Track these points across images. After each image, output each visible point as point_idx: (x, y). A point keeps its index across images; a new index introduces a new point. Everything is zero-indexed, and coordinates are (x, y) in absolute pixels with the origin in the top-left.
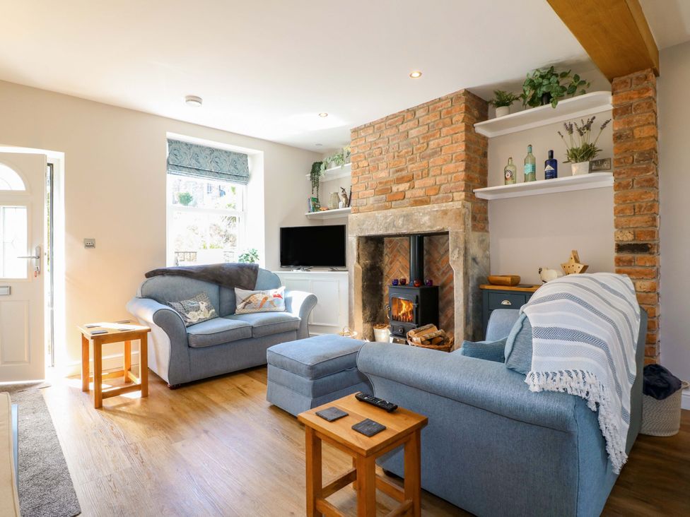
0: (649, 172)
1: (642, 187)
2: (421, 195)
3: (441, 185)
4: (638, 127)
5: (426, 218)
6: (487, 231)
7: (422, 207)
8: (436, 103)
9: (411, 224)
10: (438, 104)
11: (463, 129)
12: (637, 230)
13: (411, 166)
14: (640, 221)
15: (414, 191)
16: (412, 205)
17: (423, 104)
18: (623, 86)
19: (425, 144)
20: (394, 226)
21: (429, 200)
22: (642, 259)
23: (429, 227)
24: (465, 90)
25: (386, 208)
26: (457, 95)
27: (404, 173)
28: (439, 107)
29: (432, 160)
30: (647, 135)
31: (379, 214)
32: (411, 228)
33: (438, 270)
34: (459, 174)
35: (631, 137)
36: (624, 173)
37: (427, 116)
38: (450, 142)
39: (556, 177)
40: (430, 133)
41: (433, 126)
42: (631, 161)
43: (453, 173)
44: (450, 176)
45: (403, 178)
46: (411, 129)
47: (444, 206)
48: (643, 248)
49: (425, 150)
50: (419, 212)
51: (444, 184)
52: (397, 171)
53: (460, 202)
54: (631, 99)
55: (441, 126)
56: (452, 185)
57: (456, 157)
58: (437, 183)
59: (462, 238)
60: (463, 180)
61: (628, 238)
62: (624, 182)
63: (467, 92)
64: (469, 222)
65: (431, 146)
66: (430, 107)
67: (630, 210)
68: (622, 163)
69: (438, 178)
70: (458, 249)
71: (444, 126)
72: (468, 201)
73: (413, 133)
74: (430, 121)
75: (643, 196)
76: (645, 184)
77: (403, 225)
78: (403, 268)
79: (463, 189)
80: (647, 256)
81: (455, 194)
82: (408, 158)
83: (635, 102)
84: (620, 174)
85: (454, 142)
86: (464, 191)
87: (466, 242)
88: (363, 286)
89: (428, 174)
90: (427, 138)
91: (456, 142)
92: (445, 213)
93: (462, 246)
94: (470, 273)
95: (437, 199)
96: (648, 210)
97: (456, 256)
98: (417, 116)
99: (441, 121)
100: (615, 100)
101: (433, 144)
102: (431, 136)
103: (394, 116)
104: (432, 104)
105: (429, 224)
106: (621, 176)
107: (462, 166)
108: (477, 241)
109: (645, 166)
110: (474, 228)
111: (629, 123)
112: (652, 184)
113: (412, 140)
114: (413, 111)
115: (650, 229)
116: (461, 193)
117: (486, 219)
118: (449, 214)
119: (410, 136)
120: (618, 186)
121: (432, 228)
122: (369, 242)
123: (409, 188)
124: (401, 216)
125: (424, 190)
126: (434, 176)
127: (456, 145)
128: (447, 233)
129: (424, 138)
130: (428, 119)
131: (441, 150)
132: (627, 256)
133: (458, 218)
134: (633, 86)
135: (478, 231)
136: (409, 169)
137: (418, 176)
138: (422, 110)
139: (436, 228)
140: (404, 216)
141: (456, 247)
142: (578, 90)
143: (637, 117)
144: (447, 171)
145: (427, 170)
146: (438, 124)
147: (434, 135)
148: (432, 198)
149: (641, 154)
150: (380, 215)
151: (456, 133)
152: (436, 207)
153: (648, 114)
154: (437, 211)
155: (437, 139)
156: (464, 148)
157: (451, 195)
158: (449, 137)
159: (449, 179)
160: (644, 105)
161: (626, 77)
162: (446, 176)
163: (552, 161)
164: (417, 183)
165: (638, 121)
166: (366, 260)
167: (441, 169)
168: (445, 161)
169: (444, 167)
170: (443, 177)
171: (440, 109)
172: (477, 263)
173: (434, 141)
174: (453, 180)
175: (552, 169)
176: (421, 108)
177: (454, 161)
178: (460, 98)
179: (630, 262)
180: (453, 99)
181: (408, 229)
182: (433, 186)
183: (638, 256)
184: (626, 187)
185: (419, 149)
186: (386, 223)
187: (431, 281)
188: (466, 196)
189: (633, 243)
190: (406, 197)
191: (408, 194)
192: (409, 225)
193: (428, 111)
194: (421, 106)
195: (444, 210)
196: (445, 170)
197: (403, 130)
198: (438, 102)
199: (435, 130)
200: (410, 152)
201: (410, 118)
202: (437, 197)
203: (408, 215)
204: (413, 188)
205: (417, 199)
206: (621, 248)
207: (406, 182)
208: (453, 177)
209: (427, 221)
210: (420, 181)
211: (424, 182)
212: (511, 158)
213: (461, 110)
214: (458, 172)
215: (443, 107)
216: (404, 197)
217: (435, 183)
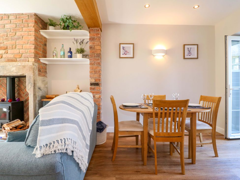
0: (98, 60)
1: (97, 65)
2: (12, 57)
3: (22, 54)
4: (96, 45)
6: (46, 77)
7: (12, 63)
8: (20, 15)
9: (5, 71)
10: (21, 16)
11: (34, 30)
12: (96, 78)
13: (5, 42)
14: (96, 76)
15: (7, 55)
16: (7, 62)
17: (13, 14)
18: (92, 31)
19: (14, 33)
21: (16, 60)
22: (97, 88)
23: (15, 73)
24: (35, 13)
26: (31, 15)
27: (2, 45)
28: (22, 17)
29: (18, 41)
30: (98, 49)
32: (5, 73)
33: (24, 93)
34: (32, 50)
35: (94, 48)
36: (92, 60)
37: (15, 20)
38: (27, 35)
39: (72, 58)
40: (17, 28)
41: (18, 25)
42: (94, 56)
43: (29, 49)
44: (27, 50)
45: (1, 47)
46: (7, 24)
47: (24, 63)
48: (97, 84)
49: (14, 36)
50: (10, 65)
51: (24, 53)
53: (32, 63)
54: (94, 36)
55: (23, 26)
56: (28, 54)
57: (30, 42)
58: (20, 53)
59: (32, 78)
60: (33, 53)
61: (93, 81)
62: (92, 63)
63: (36, 15)
64: (37, 72)
65: (17, 34)
66: (17, 16)
67: (94, 72)
68: (92, 56)
69: (21, 50)
70: (30, 84)
71: (24, 27)
72: (36, 62)
73: (8, 26)
74: (17, 23)
75: (97, 68)
76: (98, 64)
78: (4, 93)
79: (33, 57)
80: (98, 87)
81: (29, 59)
82: (4, 38)
83: (95, 37)
84: (91, 60)
85: (29, 35)
86: (34, 58)
87: (34, 81)
89: (16, 48)
90: (15, 30)
91: (30, 35)
92: (24, 67)
93: (32, 82)
94: (37, 94)
95: (20, 60)
96: (98, 72)
97: (30, 87)
98: (10, 18)
99: (23, 24)
100: (90, 35)
101: (18, 34)
102: (17, 30)
105: (15, 71)
106: (92, 61)
107: (33, 47)
108: (41, 80)
109: (98, 58)
110: (39, 75)
111: (94, 44)
112: (99, 64)
113: (7, 30)
114: (8, 16)
115: (99, 78)
116: (32, 58)
117: (46, 72)
118: (26, 67)
119: (6, 27)
120: (91, 64)
121: (17, 74)
123: (5, 53)
125: (13, 55)
126: (19, 49)
127: (30, 36)
128: (25, 77)
129: (13, 30)
130: (16, 21)
131: (23, 38)
132: (93, 87)
133: (30, 69)
134: (95, 32)
135: (42, 76)
136: (5, 43)
137: (10, 48)
138: (13, 16)
139: (19, 74)
141: (29, 83)
142: (79, 28)
143: (96, 42)
145: (15, 46)
146: (21, 25)
147: (19, 30)
148: (18, 59)
149: (97, 54)
151: (30, 31)
152: (19, 64)
153: (99, 42)
154: (20, 65)
155: (20, 32)
156: (34, 39)
157: (27, 59)
158: (26, 33)
159: (27, 52)
160: (98, 39)
161: (93, 28)
162: (25, 50)
163: (70, 52)
164: (9, 51)
165: (96, 44)
167: (22, 46)
168: (25, 43)
169: (24, 46)
170: (23, 50)
171: (22, 18)
172: (41, 90)
173: (19, 33)
174: (28, 52)
175: (70, 54)
176: (12, 15)
177: (29, 44)
178: (32, 16)
179: (94, 89)
180: (29, 16)
182: (18, 53)
183: (96, 87)
184: (93, 64)
185: (11, 35)
187: (19, 99)
188: (35, 60)
189: (95, 83)
190: (3, 57)
191: (4, 56)
192: (4, 71)
193: (16, 18)
194: (12, 14)
195: (23, 65)
196: (24, 47)
197: (2, 23)
198: (21, 15)
199: (20, 27)
200: (6, 35)
201: (6, 19)
202: (20, 59)
203: (3, 66)
204: (7, 53)
205: (9, 59)
206: (91, 84)
207: (3, 50)
208: (28, 51)
209: (14, 70)
210: (11, 50)
211: (13, 51)
212: (56, 48)
213: (32, 21)
214: (31, 49)
215: (24, 18)
216: (2, 57)
217: (19, 52)
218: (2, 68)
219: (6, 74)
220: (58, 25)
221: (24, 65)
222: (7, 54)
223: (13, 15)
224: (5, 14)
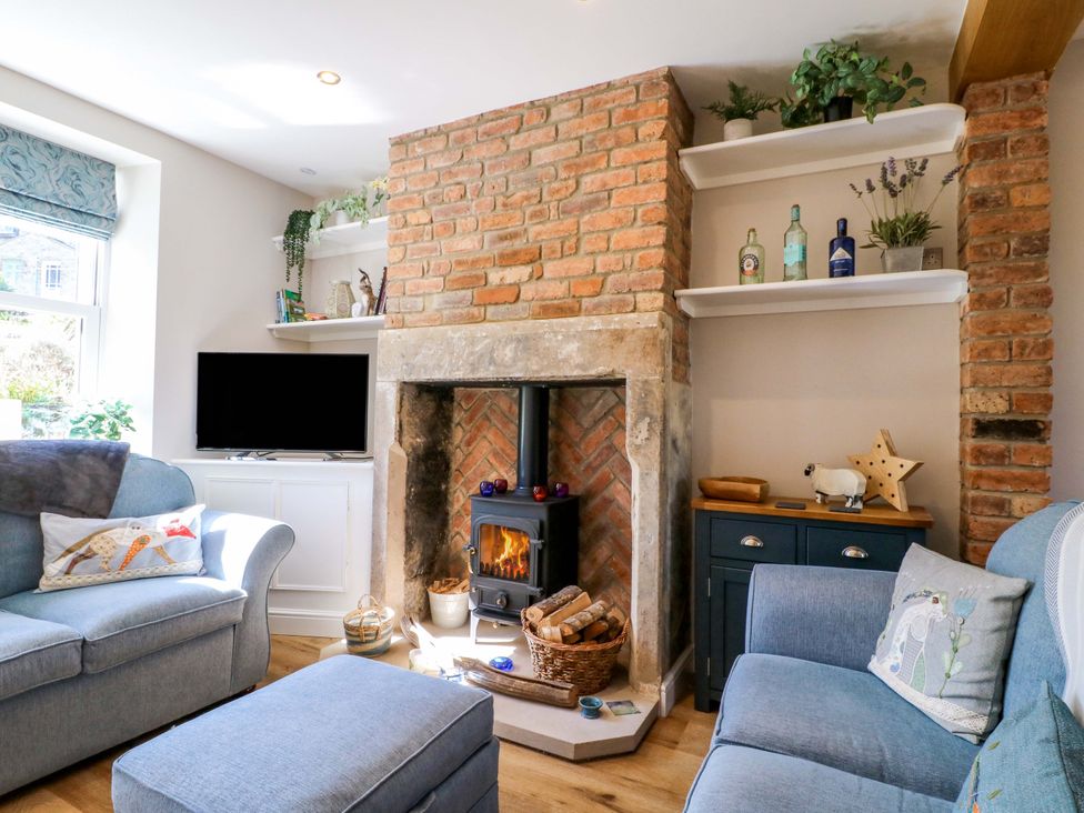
0: (1040, 276)
1: (1026, 305)
2: (560, 294)
3: (606, 275)
4: (1019, 184)
5: (572, 347)
6: (689, 384)
7: (564, 320)
8: (598, 92)
9: (535, 359)
10: (603, 96)
11: (664, 153)
12: (1014, 392)
13: (533, 230)
14: (1019, 374)
15: (541, 285)
16: (536, 317)
17: (569, 93)
18: (988, 101)
19: (572, 182)
20: (492, 361)
21: (578, 306)
22: (1025, 451)
23: (577, 366)
24: (670, 68)
25: (472, 320)
26: (651, 79)
27: (518, 244)
28: (607, 102)
29: (587, 217)
30: (1036, 203)
31: (458, 333)
32: (535, 367)
34: (653, 251)
35: (1002, 203)
36: (991, 275)
37: (578, 120)
38: (632, 181)
39: (853, 274)
40: (585, 158)
41: (591, 143)
42: (1004, 251)
43: (637, 249)
44: (629, 255)
45: (515, 253)
46: (539, 146)
47: (617, 321)
48: (1029, 430)
49: (571, 195)
50: (556, 333)
51: (613, 272)
52: (502, 239)
53: (656, 315)
54: (1006, 127)
55: (610, 144)
56: (633, 275)
57: (644, 214)
58: (598, 270)
59: (657, 393)
60: (661, 266)
61: (996, 407)
62: (991, 294)
63: (671, 76)
64: (670, 360)
65: (583, 188)
66: (587, 100)
67: (1003, 350)
68: (986, 254)
69: (600, 259)
70: (647, 420)
71: (618, 145)
72: (668, 314)
73: (543, 155)
74: (583, 132)
75: (1028, 325)
76: (1033, 299)
77: (515, 360)
79: (659, 286)
80: (1034, 445)
81: (640, 297)
82: (528, 213)
83: (1013, 135)
84: (982, 276)
85: (640, 181)
86: (662, 290)
87: (665, 405)
88: (407, 497)
89: (577, 248)
90: (576, 167)
91: (645, 182)
92: (619, 336)
93: (658, 414)
94: (669, 472)
95: (596, 307)
96: (1039, 354)
97: (644, 434)
98: (554, 117)
99: (611, 132)
100: (972, 128)
101: (590, 182)
102: (586, 165)
103: (498, 115)
104: (591, 95)
105: (578, 360)
106: (986, 281)
107: (658, 234)
108: (677, 402)
109: (1032, 264)
111: (1002, 175)
112: (1045, 297)
113: (540, 172)
114: (544, 108)
115: (1042, 391)
116: (655, 294)
117: (687, 358)
118: (628, 339)
119: (535, 162)
120: (978, 301)
121: (584, 370)
122: (425, 397)
123: (531, 277)
124: (510, 340)
125: (566, 283)
126: (592, 253)
127: (647, 186)
128: (621, 383)
129: (568, 167)
130: (581, 126)
131: (609, 198)
132: (995, 444)
133: (648, 349)
134: (1009, 102)
135: (678, 381)
136: (531, 236)
137: (553, 252)
138: (565, 106)
139: (598, 370)
140: (519, 341)
141: (643, 414)
142: (908, 97)
143: (1017, 165)
144: (622, 245)
145: (574, 240)
146: (603, 140)
147: (593, 163)
148: (586, 302)
149: (1026, 240)
150: (458, 335)
151: (646, 163)
152: (596, 323)
153: (1038, 161)
154: (598, 331)
155: (600, 170)
156: (663, 195)
157: (630, 297)
158: (629, 171)
159: (628, 262)
160: (1031, 141)
161: (996, 83)
162: (619, 256)
163: (844, 240)
164: (550, 268)
165: (1019, 173)
166: (417, 436)
167: (609, 239)
168: (620, 221)
169: (615, 236)
170: (611, 257)
171: (609, 106)
172: (677, 451)
173: (593, 176)
174: (636, 265)
175: (848, 256)
176: (562, 102)
177: (639, 223)
178: (658, 84)
179: (1000, 458)
180: (641, 86)
181: (527, 370)
182: (587, 275)
183: (1017, 445)
184: (995, 303)
185: (558, 191)
186: (472, 353)
188: (663, 302)
189: (1007, 418)
190: (522, 297)
191: (528, 291)
192: (528, 360)
193: (582, 109)
194: (564, 98)
195: (616, 330)
196: (617, 242)
197: (519, 148)
198: (604, 91)
199: (597, 152)
200: (535, 196)
201: (535, 123)
202: (596, 299)
203: (527, 338)
204: (539, 278)
205: (548, 302)
206: (983, 428)
207: (522, 264)
208: (637, 259)
209: (574, 355)
210: (555, 262)
211: (566, 266)
212: (754, 230)
213: (658, 111)
214: (648, 247)
215: (617, 103)
216: (518, 297)
217: (594, 270)
218: (521, 345)
219: (537, 372)
220: (770, 107)
221: (618, 327)
222: (539, 282)
223: (566, 97)
224: (532, 102)
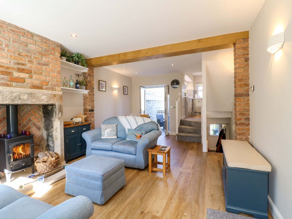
1: (93, 95)
2: (38, 83)
5: (44, 97)
9: (34, 99)
11: (60, 60)
12: (92, 106)
13: (29, 65)
16: (31, 88)
19: (40, 57)
21: (42, 87)
25: (7, 85)
26: (57, 44)
28: (49, 43)
29: (44, 67)
32: (34, 101)
37: (41, 43)
38: (54, 63)
40: (43, 53)
41: (45, 51)
43: (55, 78)
45: (23, 70)
47: (54, 92)
49: (40, 60)
50: (40, 93)
51: (50, 81)
52: (18, 64)
55: (49, 53)
56: (55, 83)
57: (57, 71)
58: (47, 80)
59: (62, 107)
60: (60, 82)
62: (90, 94)
65: (44, 60)
68: (89, 89)
69: (48, 78)
70: (61, 112)
71: (51, 54)
73: (32, 47)
74: (43, 47)
75: (93, 98)
79: (60, 86)
80: (93, 112)
81: (57, 88)
89: (42, 74)
90: (41, 54)
92: (55, 96)
95: (47, 88)
96: (93, 101)
97: (60, 115)
99: (50, 51)
102: (44, 55)
107: (60, 76)
109: (93, 91)
116: (59, 88)
118: (57, 96)
123: (29, 77)
125: (39, 81)
126: (46, 76)
128: (54, 105)
129: (39, 53)
130: (42, 45)
137: (36, 72)
139: (50, 103)
144: (53, 76)
145: (41, 71)
146: (48, 51)
147: (46, 56)
148: (44, 87)
151: (57, 61)
154: (50, 94)
156: (60, 68)
157: (54, 87)
158: (53, 61)
159: (54, 80)
162: (52, 78)
164: (34, 76)
167: (49, 74)
168: (52, 71)
169: (51, 74)
170: (50, 78)
171: (49, 45)
177: (56, 73)
178: (59, 46)
180: (55, 44)
189: (91, 109)
191: (28, 81)
193: (42, 41)
194: (38, 36)
195: (54, 94)
197: (24, 41)
198: (48, 40)
199: (46, 53)
200: (30, 56)
202: (47, 86)
203: (31, 93)
205: (35, 85)
207: (26, 73)
208: (56, 80)
209: (45, 99)
210: (36, 75)
211: (39, 77)
212: (65, 78)
214: (58, 78)
215: (51, 45)
216: (25, 82)
217: (46, 80)
218: (30, 95)
219: (35, 102)
222: (32, 79)
